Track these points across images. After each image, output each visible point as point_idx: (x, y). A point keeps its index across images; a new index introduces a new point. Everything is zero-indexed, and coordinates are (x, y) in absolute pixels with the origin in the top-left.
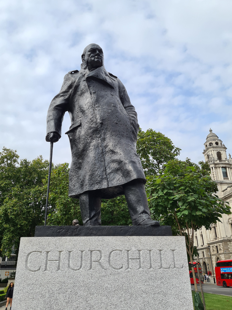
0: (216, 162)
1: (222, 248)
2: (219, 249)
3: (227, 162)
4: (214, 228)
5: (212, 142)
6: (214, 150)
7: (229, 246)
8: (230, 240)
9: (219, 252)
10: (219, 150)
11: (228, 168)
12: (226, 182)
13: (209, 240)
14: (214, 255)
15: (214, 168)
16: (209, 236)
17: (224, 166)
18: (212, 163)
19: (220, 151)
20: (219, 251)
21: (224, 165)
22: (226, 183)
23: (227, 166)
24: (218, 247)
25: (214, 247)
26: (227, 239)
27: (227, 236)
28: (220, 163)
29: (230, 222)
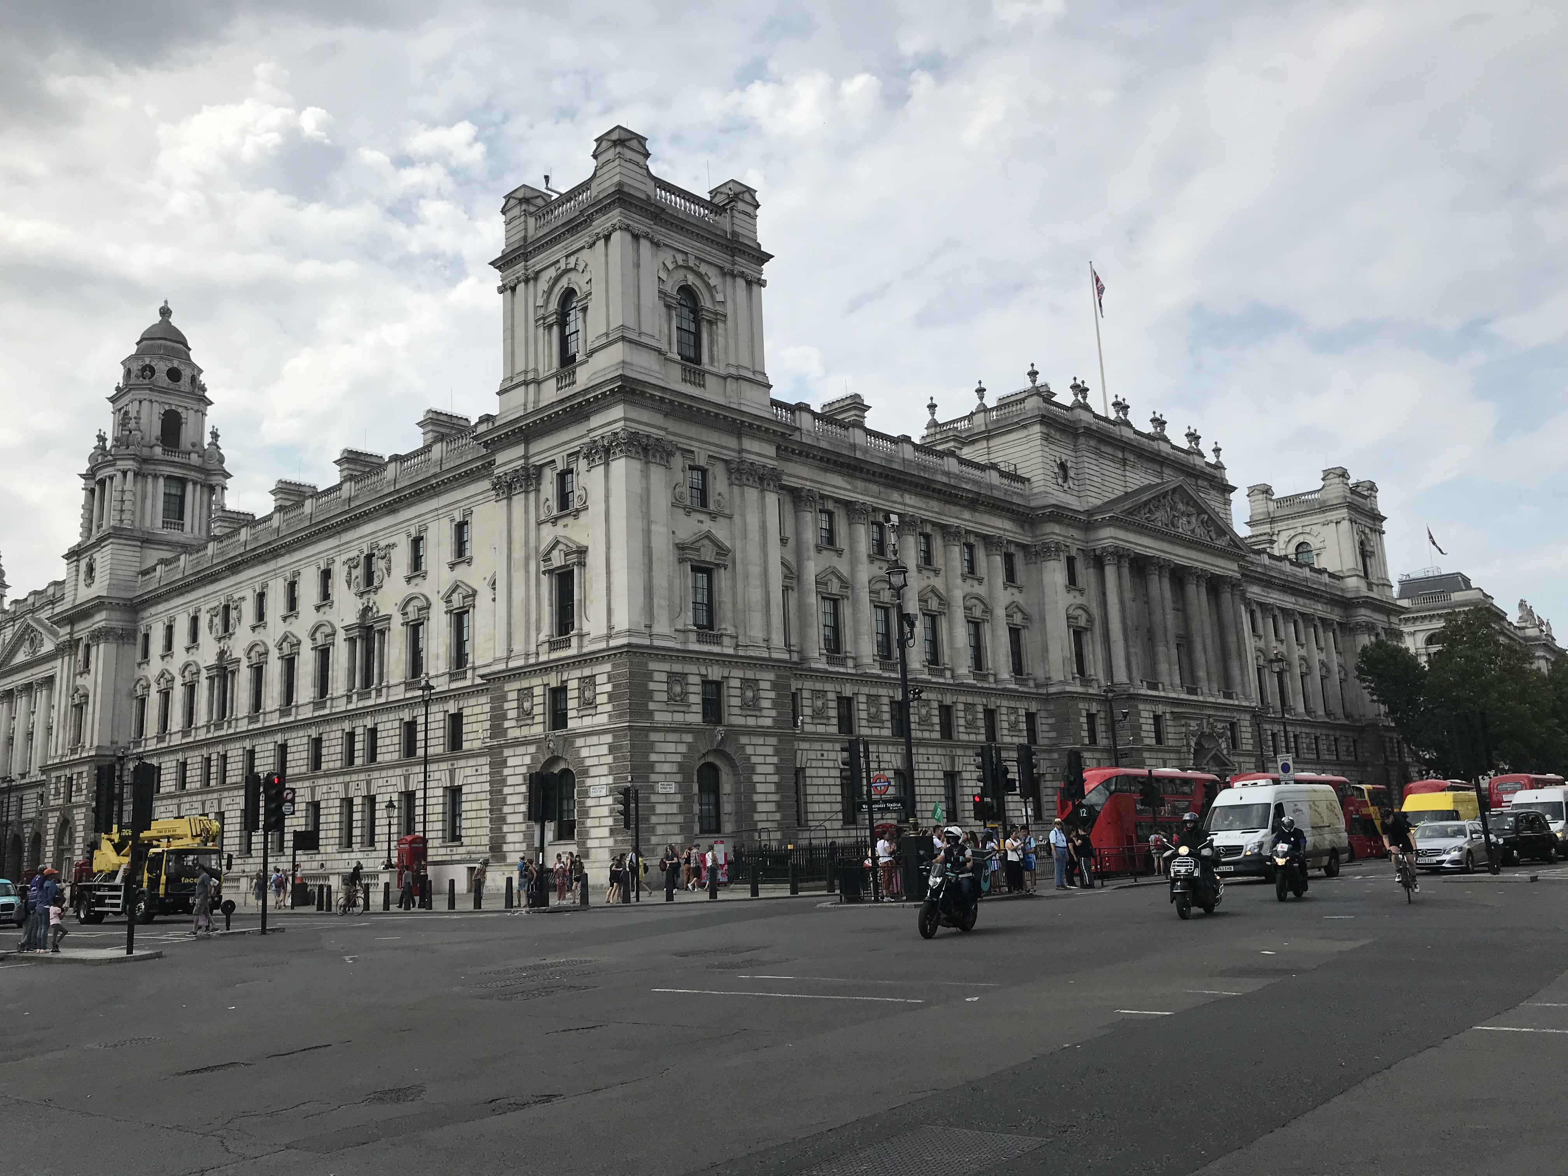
0: (146, 452)
1: (84, 786)
2: (74, 788)
3: (194, 459)
5: (153, 364)
6: (154, 398)
9: (73, 799)
10: (174, 402)
11: (195, 483)
12: (169, 538)
13: (53, 754)
14: (56, 810)
15: (130, 475)
16: (57, 737)
17: (178, 472)
18: (127, 452)
19: (180, 410)
20: (73, 794)
21: (178, 470)
22: (168, 543)
23: (193, 475)
24: (74, 782)
25: (63, 779)
26: (112, 753)
27: (112, 743)
28: (167, 458)
29: (139, 692)
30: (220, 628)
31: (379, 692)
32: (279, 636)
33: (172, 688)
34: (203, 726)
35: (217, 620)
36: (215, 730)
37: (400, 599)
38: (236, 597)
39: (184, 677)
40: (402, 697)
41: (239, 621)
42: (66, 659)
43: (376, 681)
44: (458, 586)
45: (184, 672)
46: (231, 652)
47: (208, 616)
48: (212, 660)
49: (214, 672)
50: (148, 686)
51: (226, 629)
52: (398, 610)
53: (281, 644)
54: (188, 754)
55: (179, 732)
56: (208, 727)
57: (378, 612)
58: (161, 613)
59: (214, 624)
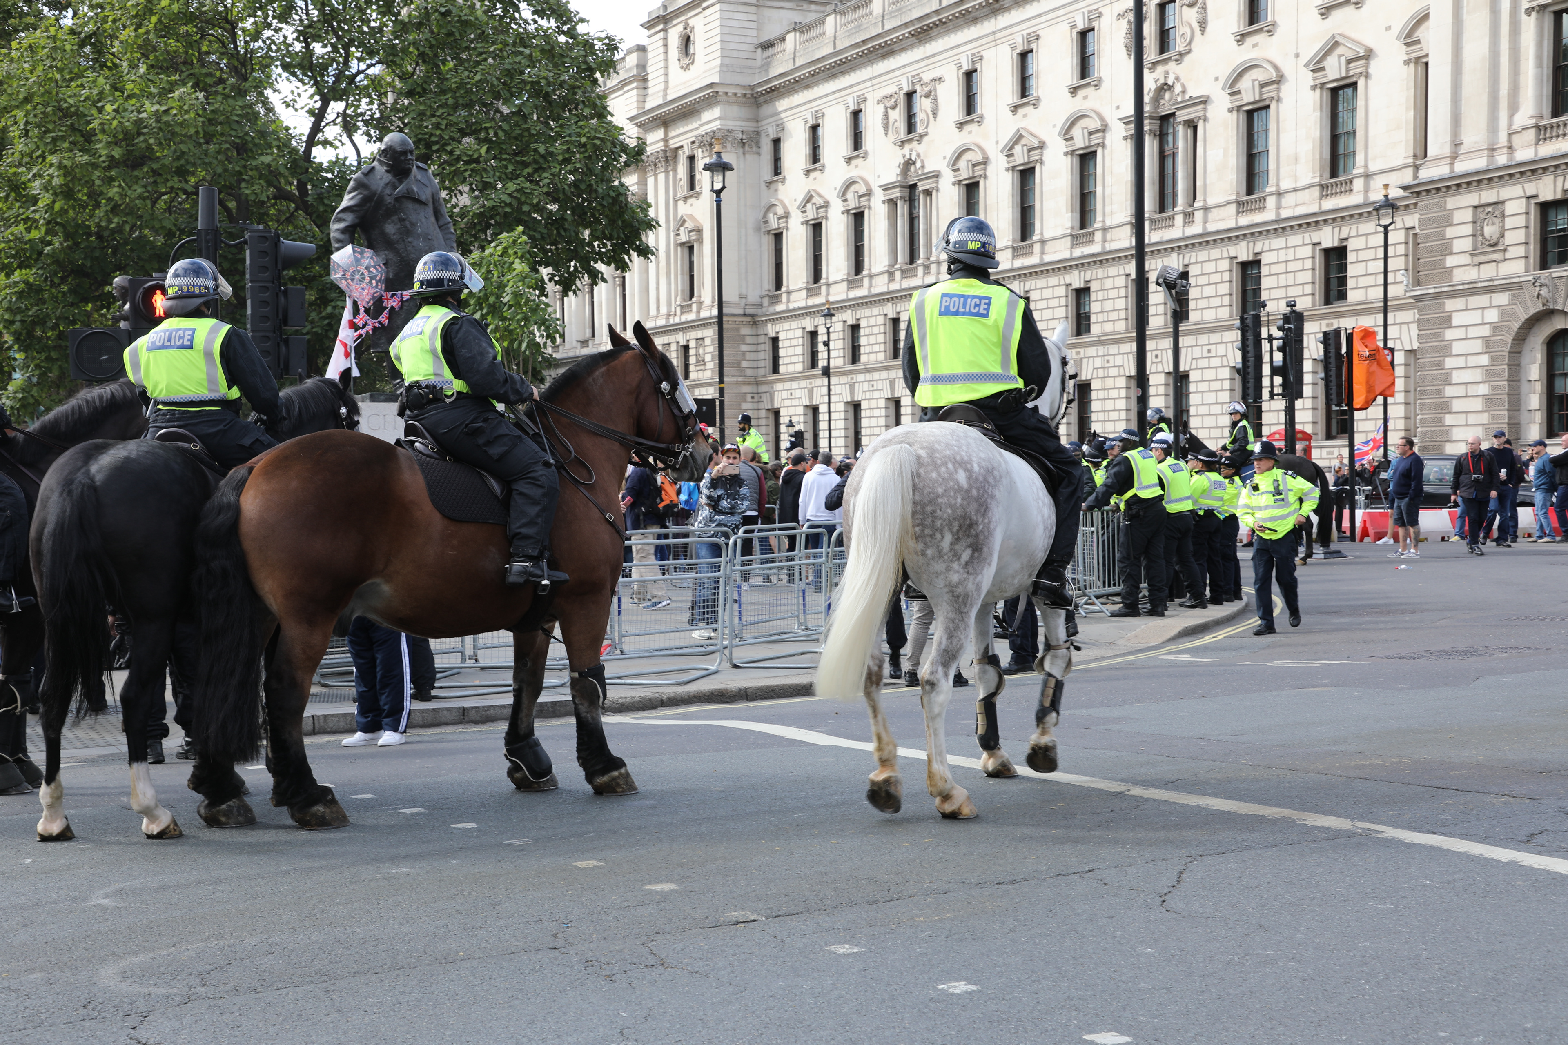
1: (708, 358)
2: (692, 360)
4: (686, 251)
7: (744, 348)
8: (753, 316)
9: (692, 376)
13: (653, 313)
16: (658, 289)
20: (692, 368)
24: (692, 352)
25: (673, 347)
26: (741, 311)
27: (741, 297)
29: (774, 223)
30: (902, 126)
31: (1188, 217)
32: (1006, 137)
33: (826, 218)
34: (883, 273)
35: (898, 116)
36: (902, 278)
37: (1225, 71)
38: (927, 77)
39: (845, 201)
40: (1232, 224)
41: (935, 114)
42: (661, 177)
43: (1181, 199)
44: (1336, 44)
45: (844, 194)
46: (922, 161)
47: (881, 109)
48: (892, 175)
49: (896, 193)
50: (786, 216)
51: (911, 127)
52: (1223, 89)
53: (1012, 148)
54: (861, 313)
55: (843, 281)
56: (891, 274)
57: (1184, 92)
58: (799, 105)
59: (891, 120)
